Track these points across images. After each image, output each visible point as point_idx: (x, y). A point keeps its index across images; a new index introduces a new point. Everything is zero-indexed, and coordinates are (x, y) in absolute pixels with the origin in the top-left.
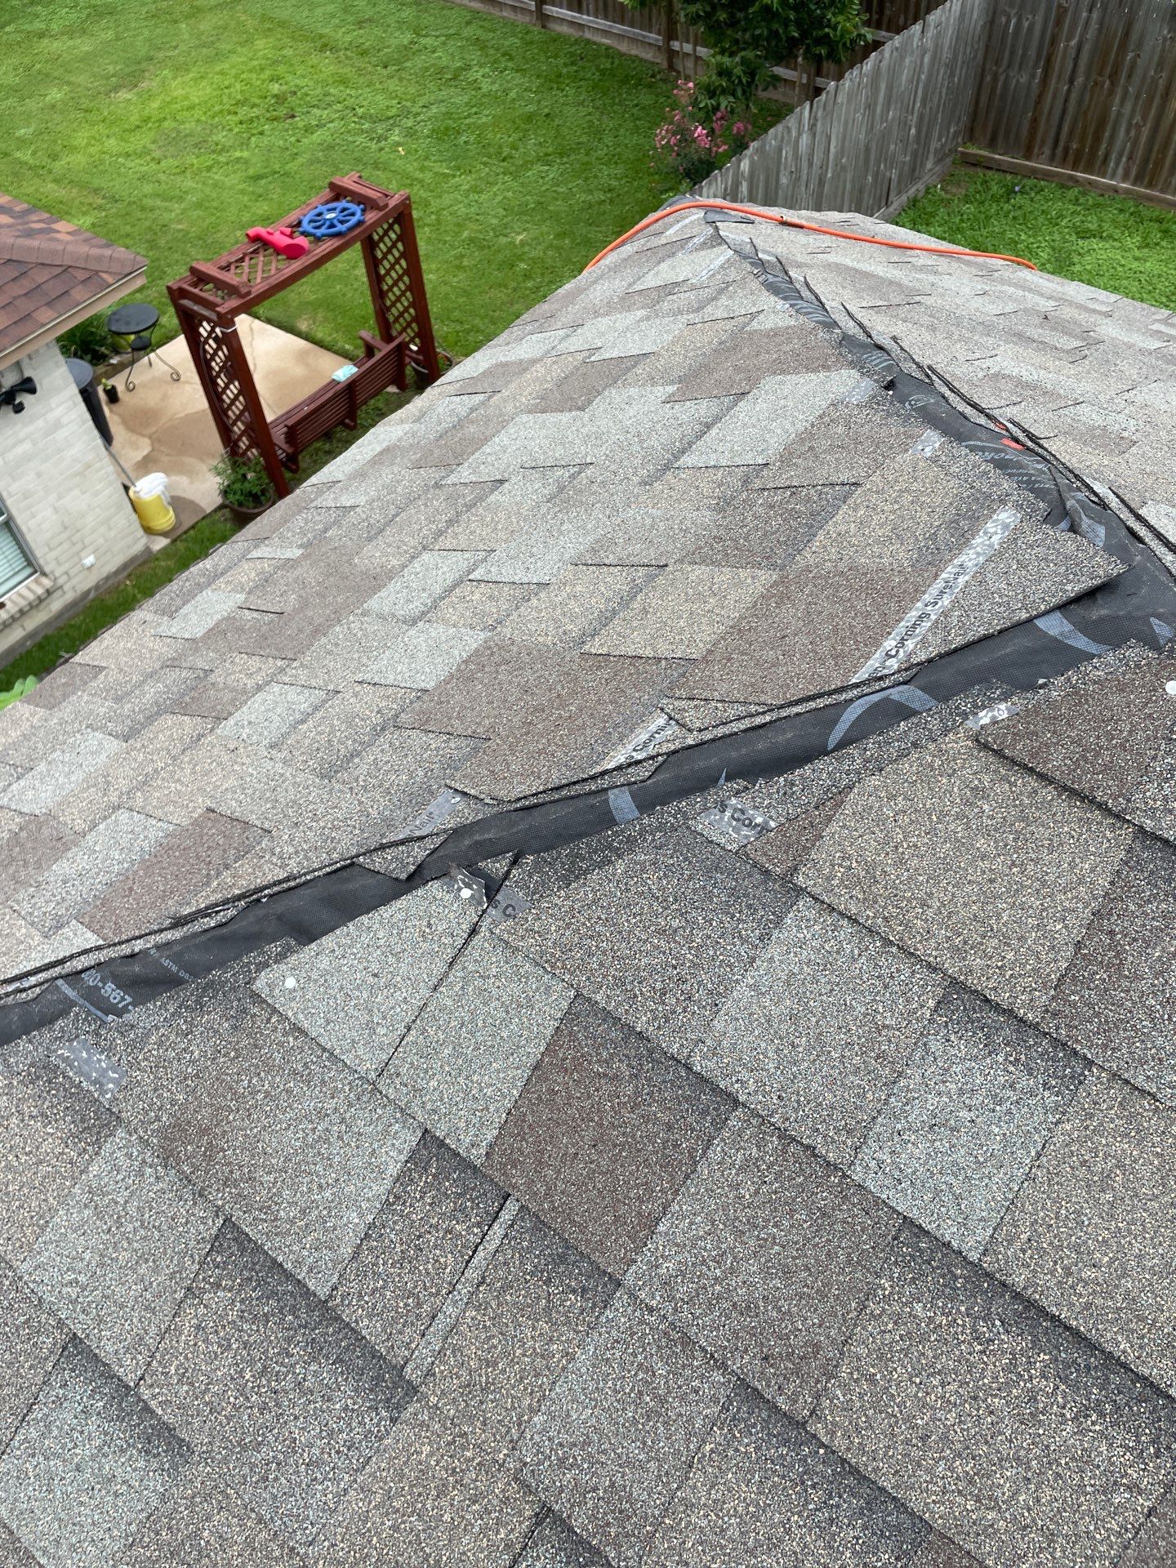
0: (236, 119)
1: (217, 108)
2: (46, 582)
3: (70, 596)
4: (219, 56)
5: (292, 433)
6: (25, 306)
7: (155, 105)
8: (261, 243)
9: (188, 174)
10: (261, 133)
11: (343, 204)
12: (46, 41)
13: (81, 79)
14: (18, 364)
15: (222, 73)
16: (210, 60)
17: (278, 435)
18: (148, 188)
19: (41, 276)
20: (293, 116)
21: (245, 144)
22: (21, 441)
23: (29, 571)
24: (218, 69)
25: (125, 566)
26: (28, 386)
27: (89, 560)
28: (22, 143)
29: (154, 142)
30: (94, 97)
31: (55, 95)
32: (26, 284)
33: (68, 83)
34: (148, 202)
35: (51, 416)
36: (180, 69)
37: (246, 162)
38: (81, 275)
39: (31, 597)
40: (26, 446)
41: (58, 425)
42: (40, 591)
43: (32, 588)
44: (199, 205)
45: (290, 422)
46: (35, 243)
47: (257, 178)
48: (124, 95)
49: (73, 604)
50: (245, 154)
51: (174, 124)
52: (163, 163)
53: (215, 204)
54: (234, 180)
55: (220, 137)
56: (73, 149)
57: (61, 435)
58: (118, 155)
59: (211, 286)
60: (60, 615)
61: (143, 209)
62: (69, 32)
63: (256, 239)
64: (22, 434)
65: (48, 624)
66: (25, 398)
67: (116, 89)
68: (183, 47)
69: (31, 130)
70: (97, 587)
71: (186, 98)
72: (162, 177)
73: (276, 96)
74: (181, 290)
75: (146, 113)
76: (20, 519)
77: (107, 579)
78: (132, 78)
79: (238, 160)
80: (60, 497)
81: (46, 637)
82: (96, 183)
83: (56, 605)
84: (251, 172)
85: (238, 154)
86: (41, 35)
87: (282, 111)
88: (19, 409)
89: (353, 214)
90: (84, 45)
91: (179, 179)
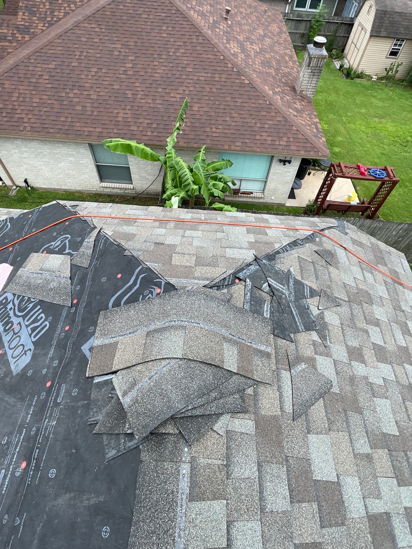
0: (393, 139)
1: (391, 135)
2: (263, 196)
3: (264, 201)
4: (405, 124)
5: (329, 206)
6: (300, 148)
7: (380, 125)
8: (358, 167)
9: (370, 144)
10: (395, 146)
11: (384, 172)
12: (374, 98)
13: (371, 111)
14: (291, 157)
15: (401, 128)
16: (402, 124)
17: (326, 204)
18: (360, 141)
19: (309, 145)
20: (406, 147)
21: (389, 145)
22: (280, 170)
23: (262, 192)
24: (401, 126)
25: (278, 204)
26: (290, 162)
27: (273, 198)
28: (347, 116)
29: (371, 133)
30: (370, 116)
31: (363, 111)
32: (305, 145)
33: (368, 110)
34: (356, 144)
35: (289, 170)
36: (393, 121)
37: (385, 149)
38: (316, 150)
39: (258, 196)
40: (280, 171)
41: (289, 172)
42: (260, 196)
43: (260, 195)
44: (365, 151)
45: (331, 203)
46: (314, 139)
47: (384, 154)
48: (376, 120)
49: (264, 203)
50: (386, 148)
51: (379, 132)
52: (368, 138)
53: (368, 153)
54: (378, 151)
55: (385, 141)
56: (354, 124)
57: (288, 174)
58: (361, 131)
59: (340, 168)
60: (260, 203)
61: (354, 144)
62: (380, 99)
63: (359, 166)
64: (281, 169)
65: (257, 202)
66: (287, 164)
67: (376, 117)
68: (399, 117)
69: (351, 115)
70: (270, 203)
71: (388, 128)
72: (365, 141)
73: (407, 140)
74: (334, 165)
75: (376, 126)
76: (268, 182)
77: (273, 203)
78: (381, 117)
79: (383, 148)
80: (277, 184)
81: (254, 204)
82: (351, 133)
83: (261, 201)
84: (383, 152)
85: (385, 146)
86: (374, 97)
87: (405, 144)
88: (284, 164)
89: (383, 175)
90: (380, 104)
91: (368, 143)
